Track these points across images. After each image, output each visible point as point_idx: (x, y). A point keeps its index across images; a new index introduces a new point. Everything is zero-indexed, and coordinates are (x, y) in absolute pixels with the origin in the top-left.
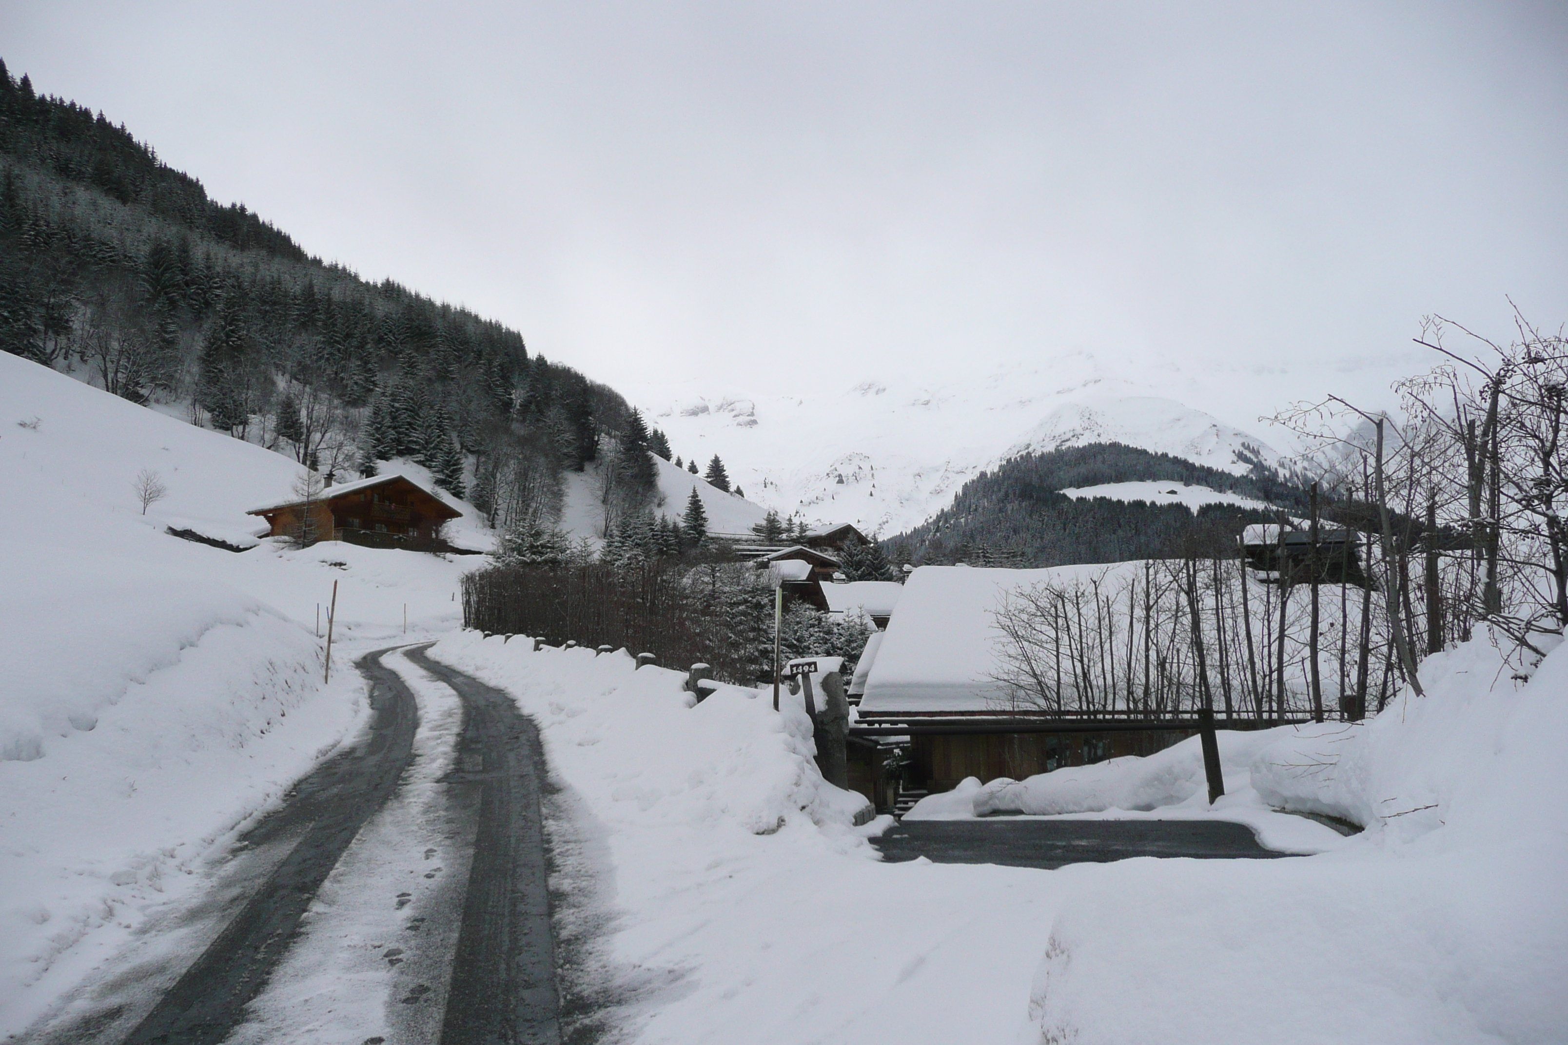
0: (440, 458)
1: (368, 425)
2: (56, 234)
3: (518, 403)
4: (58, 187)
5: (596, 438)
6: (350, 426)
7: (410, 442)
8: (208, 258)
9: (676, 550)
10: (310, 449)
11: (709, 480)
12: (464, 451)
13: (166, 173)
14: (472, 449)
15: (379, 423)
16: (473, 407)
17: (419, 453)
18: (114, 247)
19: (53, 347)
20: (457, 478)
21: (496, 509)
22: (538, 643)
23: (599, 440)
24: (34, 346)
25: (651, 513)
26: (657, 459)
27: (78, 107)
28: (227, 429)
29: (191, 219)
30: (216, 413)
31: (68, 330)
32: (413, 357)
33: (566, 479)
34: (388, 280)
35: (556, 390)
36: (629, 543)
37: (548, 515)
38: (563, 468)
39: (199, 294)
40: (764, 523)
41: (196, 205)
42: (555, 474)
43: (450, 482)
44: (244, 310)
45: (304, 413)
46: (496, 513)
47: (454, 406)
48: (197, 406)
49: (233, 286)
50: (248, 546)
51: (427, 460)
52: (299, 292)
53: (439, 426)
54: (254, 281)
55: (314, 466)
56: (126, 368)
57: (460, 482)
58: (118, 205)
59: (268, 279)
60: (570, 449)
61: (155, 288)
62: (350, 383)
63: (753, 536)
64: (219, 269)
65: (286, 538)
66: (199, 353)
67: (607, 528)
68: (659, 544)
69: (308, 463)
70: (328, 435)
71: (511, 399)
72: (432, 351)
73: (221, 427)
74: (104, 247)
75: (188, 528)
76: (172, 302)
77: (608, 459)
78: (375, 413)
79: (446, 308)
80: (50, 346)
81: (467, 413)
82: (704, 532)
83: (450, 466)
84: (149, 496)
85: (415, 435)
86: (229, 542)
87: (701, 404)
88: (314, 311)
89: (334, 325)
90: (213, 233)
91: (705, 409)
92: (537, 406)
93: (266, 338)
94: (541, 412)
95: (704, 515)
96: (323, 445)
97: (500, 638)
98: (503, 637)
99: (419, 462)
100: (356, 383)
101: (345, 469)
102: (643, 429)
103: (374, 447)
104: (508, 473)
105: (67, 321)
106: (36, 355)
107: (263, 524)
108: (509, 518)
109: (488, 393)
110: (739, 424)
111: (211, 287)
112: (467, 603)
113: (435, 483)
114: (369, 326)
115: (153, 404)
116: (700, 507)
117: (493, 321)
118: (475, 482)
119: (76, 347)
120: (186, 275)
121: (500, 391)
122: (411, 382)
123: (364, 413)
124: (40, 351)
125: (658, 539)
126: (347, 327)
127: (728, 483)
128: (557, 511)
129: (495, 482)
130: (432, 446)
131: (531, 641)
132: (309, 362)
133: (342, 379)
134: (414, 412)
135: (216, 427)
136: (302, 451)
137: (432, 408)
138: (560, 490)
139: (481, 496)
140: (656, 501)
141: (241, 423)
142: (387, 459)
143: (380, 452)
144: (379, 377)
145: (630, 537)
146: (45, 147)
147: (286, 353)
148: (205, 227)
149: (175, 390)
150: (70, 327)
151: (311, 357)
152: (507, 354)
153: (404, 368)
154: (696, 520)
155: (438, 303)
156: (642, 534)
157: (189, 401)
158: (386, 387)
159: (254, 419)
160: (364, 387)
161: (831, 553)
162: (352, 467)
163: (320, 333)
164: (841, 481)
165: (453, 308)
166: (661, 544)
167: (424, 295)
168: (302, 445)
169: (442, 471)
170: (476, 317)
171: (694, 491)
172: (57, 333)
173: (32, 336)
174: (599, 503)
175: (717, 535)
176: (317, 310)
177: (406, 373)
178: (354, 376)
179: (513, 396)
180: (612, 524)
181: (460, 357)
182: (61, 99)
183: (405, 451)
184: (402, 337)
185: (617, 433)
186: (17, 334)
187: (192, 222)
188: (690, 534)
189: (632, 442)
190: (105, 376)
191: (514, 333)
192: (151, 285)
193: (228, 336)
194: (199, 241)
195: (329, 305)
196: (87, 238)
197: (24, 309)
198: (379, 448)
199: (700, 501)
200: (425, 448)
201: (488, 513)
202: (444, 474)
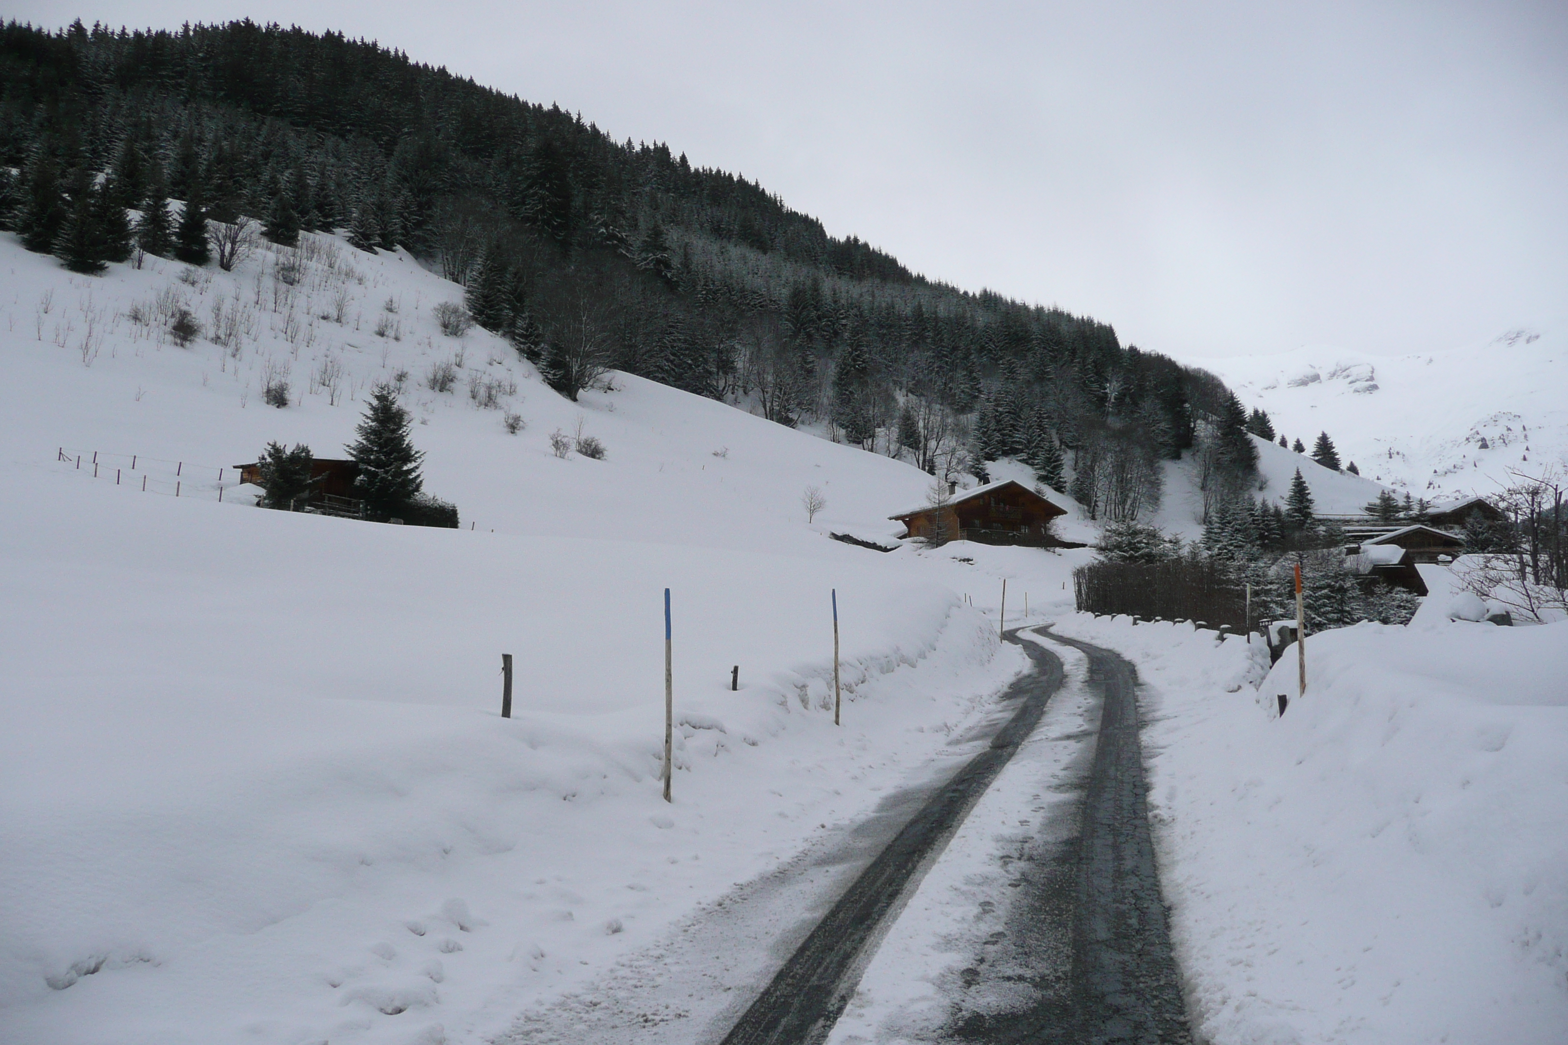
0: (1042, 456)
1: (976, 430)
2: (720, 290)
3: (1112, 396)
4: (715, 247)
5: (1192, 425)
6: (961, 432)
7: (1013, 442)
8: (834, 290)
9: (1278, 534)
10: (927, 456)
11: (1317, 458)
12: (1063, 447)
13: (793, 216)
14: (1071, 444)
15: (985, 427)
16: (1069, 404)
17: (1022, 452)
18: (762, 295)
19: (724, 385)
20: (1058, 474)
21: (1096, 501)
22: (1135, 620)
23: (1195, 427)
24: (711, 386)
25: (1251, 498)
26: (1256, 440)
27: (722, 173)
28: (859, 443)
29: (815, 256)
30: (850, 429)
31: (734, 369)
32: (1013, 363)
33: (1163, 469)
34: (985, 291)
35: (1150, 381)
36: (1229, 529)
37: (1147, 505)
38: (1159, 457)
39: (829, 326)
40: (1378, 502)
41: (818, 244)
42: (1151, 463)
43: (1051, 478)
44: (866, 335)
45: (921, 424)
46: (1096, 505)
47: (1051, 404)
48: (834, 424)
49: (856, 316)
50: (893, 547)
51: (1030, 458)
52: (910, 314)
53: (1040, 426)
54: (873, 309)
55: (932, 472)
56: (779, 398)
57: (1060, 477)
58: (761, 256)
59: (884, 305)
60: (1166, 438)
61: (795, 326)
62: (958, 392)
63: (1366, 516)
64: (843, 301)
65: (922, 539)
66: (833, 378)
67: (1206, 514)
68: (1259, 529)
69: (927, 468)
70: (941, 443)
71: (1106, 393)
72: (1030, 355)
73: (854, 442)
74: (755, 296)
75: (847, 533)
76: (810, 336)
77: (1205, 446)
78: (981, 419)
79: (1040, 310)
80: (722, 383)
81: (1065, 411)
82: (1310, 514)
83: (1051, 463)
84: (814, 508)
85: (1018, 436)
86: (878, 544)
87: (1310, 372)
88: (923, 330)
89: (942, 340)
90: (833, 266)
91: (1316, 378)
92: (1131, 398)
93: (885, 359)
94: (1136, 404)
95: (1309, 497)
96: (938, 452)
97: (1107, 618)
98: (1110, 617)
99: (1022, 461)
100: (963, 392)
101: (958, 472)
102: (1241, 412)
103: (982, 449)
104: (1106, 466)
105: (733, 362)
106: (712, 392)
107: (902, 527)
108: (1108, 509)
109: (1083, 390)
110: (1356, 391)
111: (838, 318)
112: (1079, 591)
113: (1038, 479)
114: (971, 337)
115: (799, 425)
116: (1305, 488)
117: (1085, 318)
118: (1075, 477)
119: (740, 383)
120: (818, 310)
121: (1095, 386)
122: (1012, 386)
123: (971, 419)
124: (715, 389)
125: (1259, 524)
126: (953, 341)
127: (1338, 460)
128: (1155, 499)
129: (1094, 475)
130: (1034, 445)
131: (1131, 618)
132: (921, 377)
133: (951, 389)
134: (1015, 413)
135: (850, 442)
136: (921, 458)
137: (1032, 409)
138: (1157, 479)
139: (1081, 490)
140: (1257, 484)
141: (870, 437)
142: (994, 460)
143: (987, 453)
144: (983, 383)
145: (1229, 523)
146: (703, 213)
147: (902, 370)
148: (827, 261)
149: (816, 412)
150: (735, 367)
151: (923, 371)
152: (1100, 349)
153: (1005, 374)
154: (1301, 502)
155: (1032, 307)
156: (1242, 519)
157: (826, 422)
158: (990, 393)
159: (880, 431)
160: (970, 395)
161: (1457, 531)
162: (964, 469)
163: (930, 349)
164: (1484, 446)
165: (1046, 309)
166: (1262, 529)
167: (1019, 301)
168: (922, 452)
169: (1044, 468)
170: (1069, 315)
171: (1298, 473)
172: (726, 373)
173: (709, 377)
174: (1198, 490)
175: (1325, 517)
176: (926, 328)
177: (1007, 379)
178: (961, 386)
179: (1108, 391)
180: (1211, 510)
181: (1056, 357)
182: (710, 169)
183: (1009, 451)
184: (1001, 344)
185: (1215, 417)
186: (698, 377)
187: (815, 260)
188: (1295, 517)
189: (1230, 426)
190: (765, 407)
191: (1105, 327)
192: (792, 323)
193: (854, 360)
194: (825, 279)
195: (937, 323)
196: (742, 290)
197: (702, 356)
198: (986, 450)
199: (1304, 482)
200: (1027, 448)
201: (1089, 505)
202: (1046, 470)
